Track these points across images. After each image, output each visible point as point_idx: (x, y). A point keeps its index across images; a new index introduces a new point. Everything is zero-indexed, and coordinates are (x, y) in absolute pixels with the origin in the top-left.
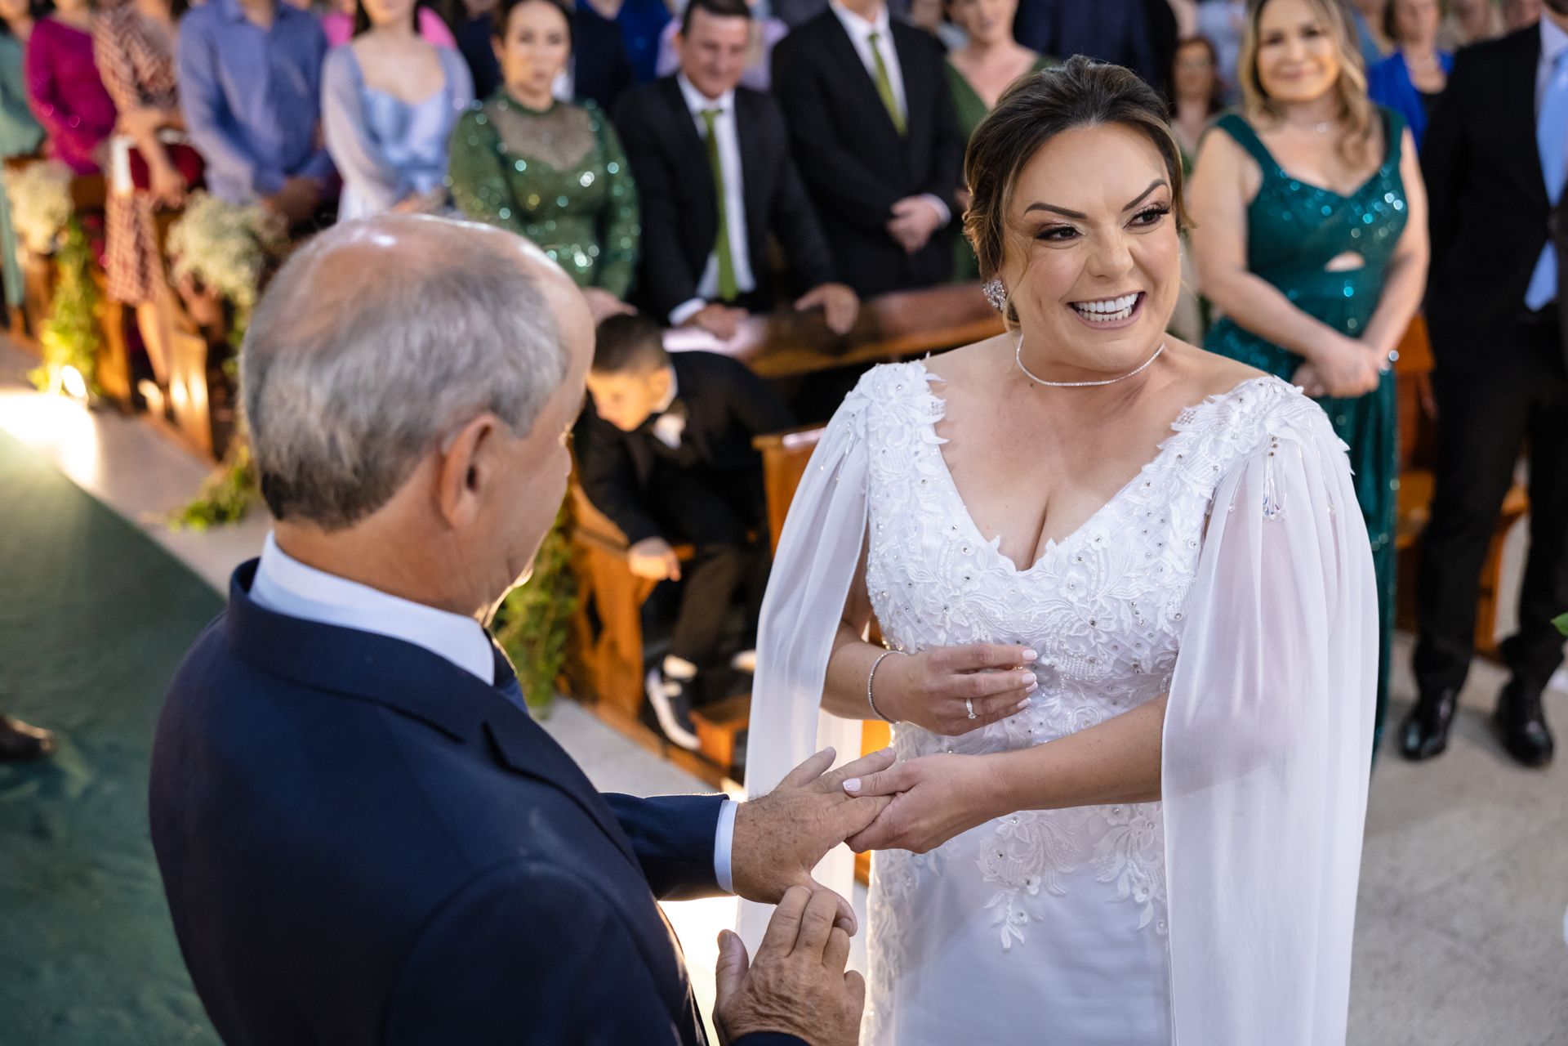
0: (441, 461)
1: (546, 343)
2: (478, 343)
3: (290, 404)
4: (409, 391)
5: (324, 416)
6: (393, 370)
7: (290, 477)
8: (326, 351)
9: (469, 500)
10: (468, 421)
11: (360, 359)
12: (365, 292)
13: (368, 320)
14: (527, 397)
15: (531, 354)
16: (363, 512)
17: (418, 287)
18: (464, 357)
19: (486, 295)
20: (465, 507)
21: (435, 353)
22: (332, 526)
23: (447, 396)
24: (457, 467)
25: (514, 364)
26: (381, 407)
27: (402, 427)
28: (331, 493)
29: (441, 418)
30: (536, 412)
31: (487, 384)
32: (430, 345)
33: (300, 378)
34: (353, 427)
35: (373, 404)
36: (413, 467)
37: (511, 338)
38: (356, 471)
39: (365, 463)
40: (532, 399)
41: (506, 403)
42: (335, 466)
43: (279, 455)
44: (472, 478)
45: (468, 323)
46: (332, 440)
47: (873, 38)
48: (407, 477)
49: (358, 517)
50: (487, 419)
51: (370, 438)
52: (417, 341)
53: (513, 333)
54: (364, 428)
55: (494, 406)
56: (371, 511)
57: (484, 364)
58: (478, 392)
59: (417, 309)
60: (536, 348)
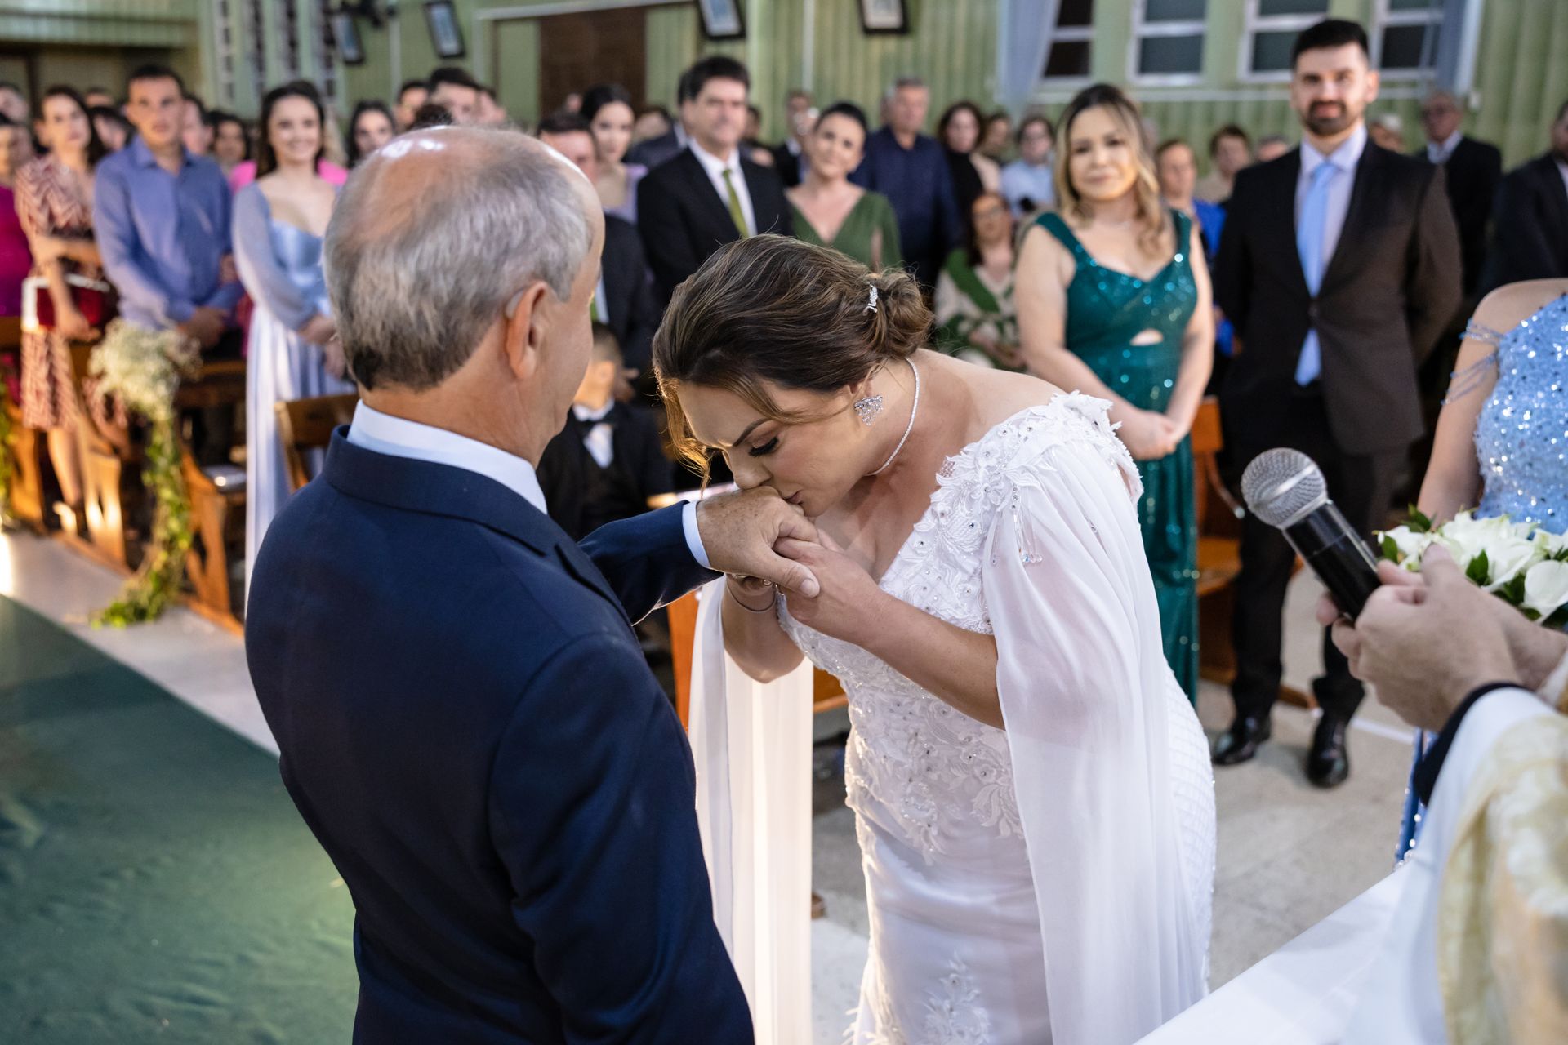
0: (507, 322)
1: (575, 219)
2: (526, 221)
3: (381, 288)
4: (478, 266)
5: (410, 296)
6: (463, 250)
7: (384, 350)
8: (408, 240)
9: (531, 355)
10: (525, 288)
11: (435, 246)
12: (433, 189)
13: (438, 212)
14: (566, 265)
15: (568, 230)
16: (446, 373)
17: (475, 180)
18: (518, 235)
19: (528, 183)
20: (528, 361)
21: (497, 231)
22: (421, 387)
23: (508, 267)
24: (521, 326)
25: (555, 238)
26: (457, 282)
27: (475, 296)
28: (420, 358)
29: (505, 286)
30: (573, 278)
31: (537, 255)
32: (491, 225)
33: (388, 267)
34: (437, 301)
35: (451, 280)
36: (486, 330)
37: (550, 214)
38: (440, 337)
39: (448, 331)
40: (570, 267)
41: (552, 270)
42: (423, 336)
43: (373, 332)
44: (531, 338)
45: (518, 207)
46: (420, 313)
47: (726, 174)
48: (481, 339)
49: (441, 377)
50: (541, 285)
51: (450, 310)
52: (481, 224)
53: (552, 212)
54: (446, 300)
55: (543, 273)
56: (452, 371)
57: (533, 240)
58: (529, 264)
59: (477, 198)
60: (570, 223)
